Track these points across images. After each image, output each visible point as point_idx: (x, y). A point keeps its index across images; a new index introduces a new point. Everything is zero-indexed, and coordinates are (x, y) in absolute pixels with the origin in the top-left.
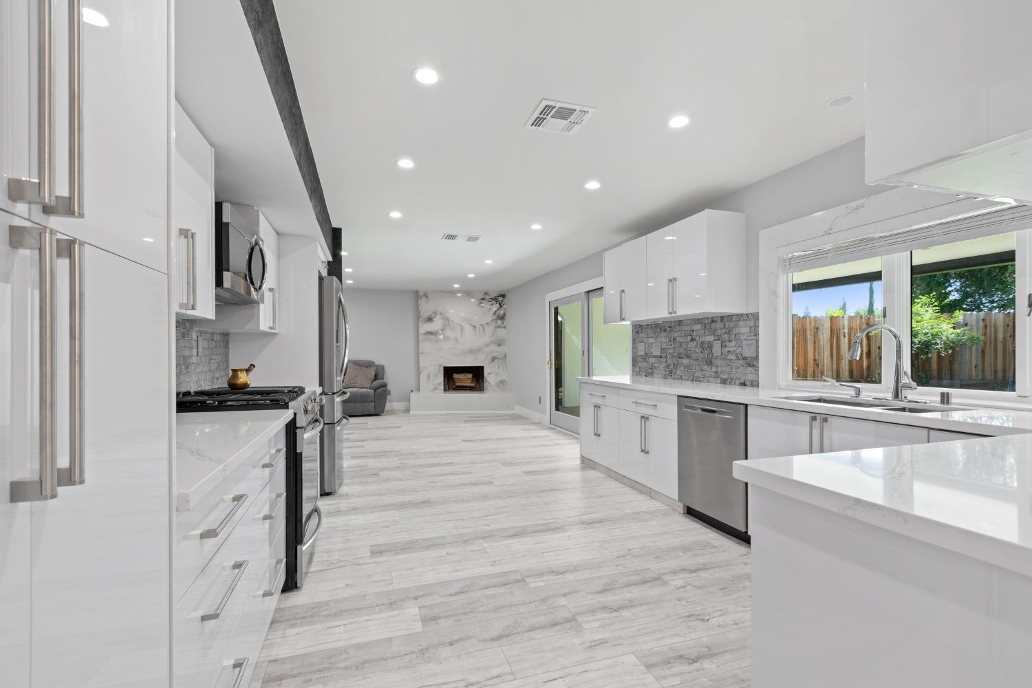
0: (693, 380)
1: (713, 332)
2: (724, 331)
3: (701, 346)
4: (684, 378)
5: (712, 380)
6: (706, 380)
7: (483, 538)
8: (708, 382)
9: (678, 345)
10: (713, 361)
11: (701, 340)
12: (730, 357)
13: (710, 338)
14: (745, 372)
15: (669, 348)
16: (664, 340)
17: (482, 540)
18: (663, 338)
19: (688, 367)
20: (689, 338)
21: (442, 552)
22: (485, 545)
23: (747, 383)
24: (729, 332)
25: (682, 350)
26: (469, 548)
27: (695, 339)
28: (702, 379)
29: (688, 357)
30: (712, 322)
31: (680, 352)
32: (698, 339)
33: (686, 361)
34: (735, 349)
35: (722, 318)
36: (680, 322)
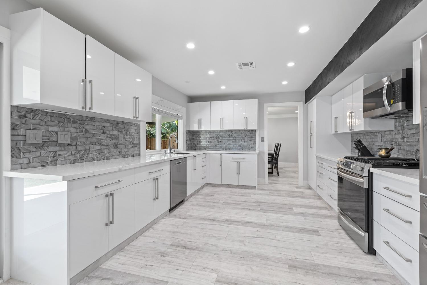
0: (104, 159)
1: (118, 129)
2: (124, 130)
3: (111, 137)
4: (96, 159)
5: (118, 156)
6: (113, 157)
7: (264, 225)
8: (115, 158)
9: (91, 135)
10: (119, 146)
11: (111, 133)
12: (127, 143)
13: (116, 133)
14: (134, 150)
15: (80, 138)
16: (73, 130)
17: (266, 224)
18: (73, 129)
19: (100, 151)
20: (102, 131)
21: (285, 224)
22: (266, 222)
23: (134, 155)
24: (127, 130)
25: (94, 139)
26: (272, 223)
27: (106, 132)
28: (110, 157)
29: (100, 144)
30: (117, 123)
31: (92, 141)
32: (108, 132)
33: (98, 147)
34: (129, 139)
35: (123, 123)
36: (92, 119)
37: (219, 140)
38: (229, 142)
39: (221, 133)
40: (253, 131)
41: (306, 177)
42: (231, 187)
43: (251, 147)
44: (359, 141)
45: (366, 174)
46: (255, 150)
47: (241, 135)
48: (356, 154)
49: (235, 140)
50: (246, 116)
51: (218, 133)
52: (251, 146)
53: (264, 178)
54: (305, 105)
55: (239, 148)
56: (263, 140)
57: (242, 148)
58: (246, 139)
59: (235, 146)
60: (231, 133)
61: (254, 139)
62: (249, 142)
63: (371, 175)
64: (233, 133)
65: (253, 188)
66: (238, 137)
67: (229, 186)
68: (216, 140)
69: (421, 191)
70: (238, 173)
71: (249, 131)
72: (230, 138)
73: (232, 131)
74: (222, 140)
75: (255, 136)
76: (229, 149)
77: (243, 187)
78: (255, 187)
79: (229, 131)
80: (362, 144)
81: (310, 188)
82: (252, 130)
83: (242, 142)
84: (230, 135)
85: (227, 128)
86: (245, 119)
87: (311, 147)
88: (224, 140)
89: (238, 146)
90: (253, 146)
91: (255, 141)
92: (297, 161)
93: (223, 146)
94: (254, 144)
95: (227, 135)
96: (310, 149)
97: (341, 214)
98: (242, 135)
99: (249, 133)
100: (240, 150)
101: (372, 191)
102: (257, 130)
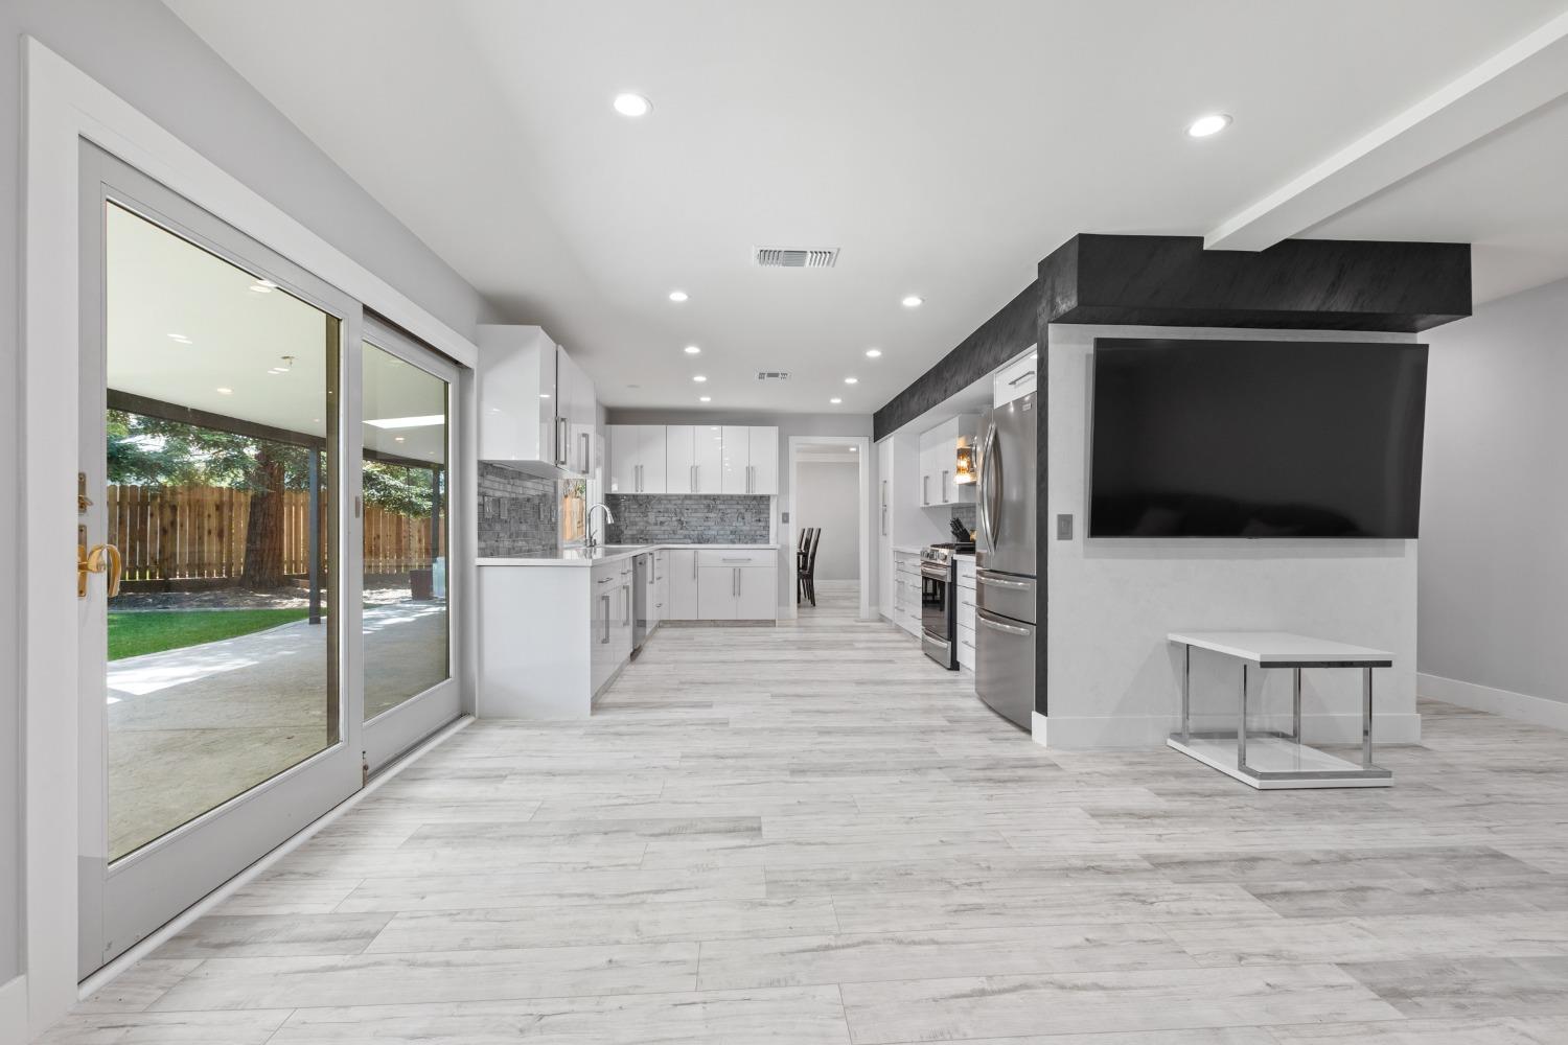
37: (682, 519)
38: (706, 524)
39: (687, 502)
40: (763, 500)
41: (876, 598)
42: (718, 626)
43: (759, 536)
44: (958, 520)
45: (948, 563)
46: (768, 543)
47: (736, 506)
48: (950, 539)
49: (722, 520)
50: (752, 464)
51: (680, 502)
52: (758, 533)
53: (788, 605)
54: (874, 445)
55: (731, 537)
56: (785, 518)
57: (737, 537)
58: (748, 516)
59: (722, 532)
60: (712, 502)
61: (766, 516)
62: (754, 524)
63: (954, 563)
64: (718, 502)
65: (770, 623)
66: (729, 511)
67: (715, 623)
68: (674, 519)
69: (978, 565)
70: (737, 591)
71: (755, 498)
72: (711, 515)
73: (715, 498)
74: (690, 519)
75: (769, 509)
76: (707, 541)
77: (748, 624)
78: (774, 621)
79: (706, 497)
80: (961, 526)
81: (882, 619)
82: (761, 497)
83: (739, 524)
84: (709, 506)
85: (706, 489)
86: (750, 471)
87: (885, 534)
88: (694, 518)
89: (729, 532)
90: (764, 533)
91: (767, 521)
92: (857, 577)
93: (692, 533)
94: (767, 527)
95: (702, 506)
96: (882, 538)
97: (927, 634)
98: (739, 507)
99: (754, 502)
100: (733, 542)
101: (956, 585)
102: (774, 496)
